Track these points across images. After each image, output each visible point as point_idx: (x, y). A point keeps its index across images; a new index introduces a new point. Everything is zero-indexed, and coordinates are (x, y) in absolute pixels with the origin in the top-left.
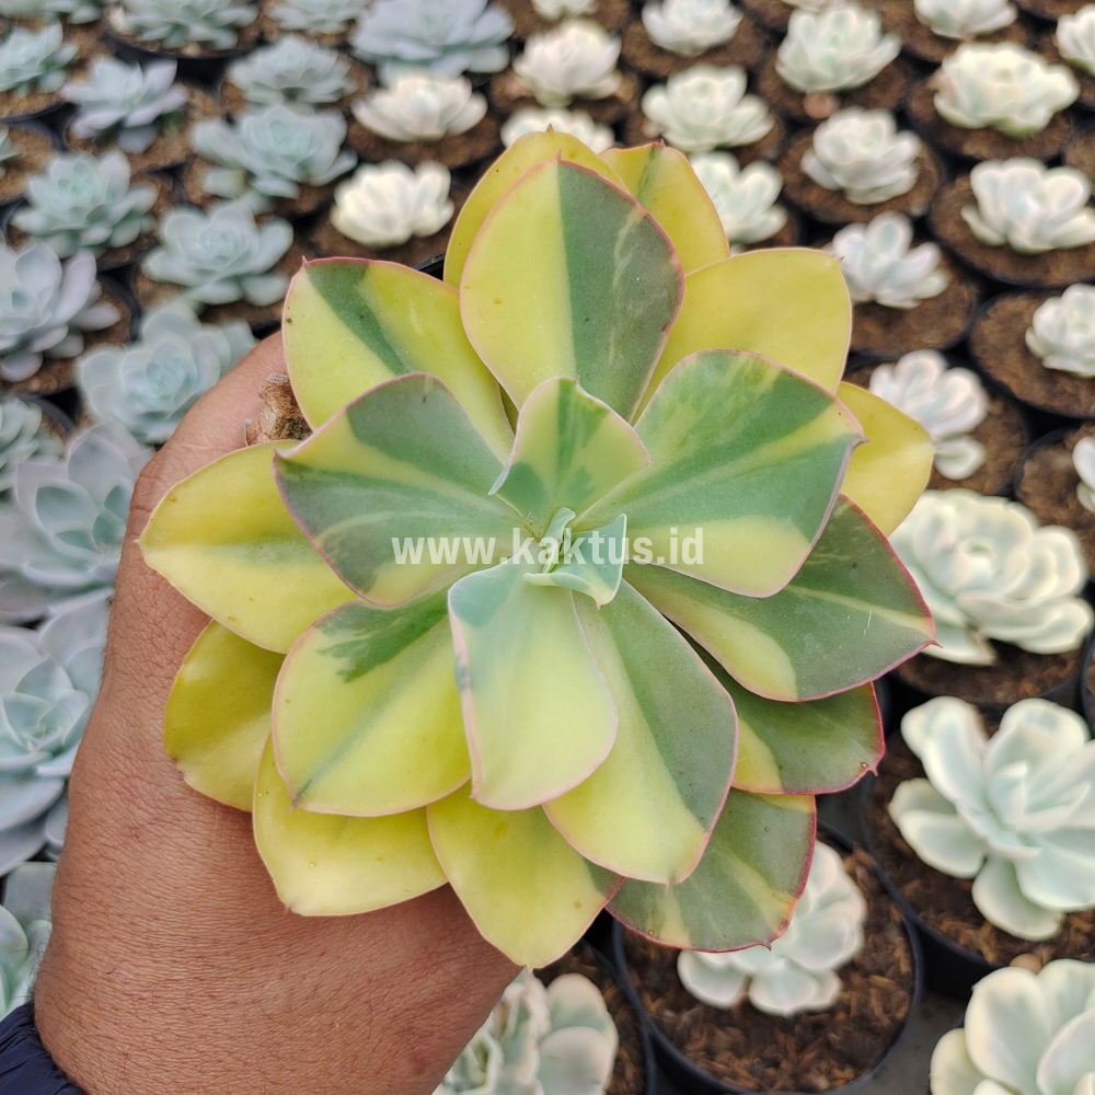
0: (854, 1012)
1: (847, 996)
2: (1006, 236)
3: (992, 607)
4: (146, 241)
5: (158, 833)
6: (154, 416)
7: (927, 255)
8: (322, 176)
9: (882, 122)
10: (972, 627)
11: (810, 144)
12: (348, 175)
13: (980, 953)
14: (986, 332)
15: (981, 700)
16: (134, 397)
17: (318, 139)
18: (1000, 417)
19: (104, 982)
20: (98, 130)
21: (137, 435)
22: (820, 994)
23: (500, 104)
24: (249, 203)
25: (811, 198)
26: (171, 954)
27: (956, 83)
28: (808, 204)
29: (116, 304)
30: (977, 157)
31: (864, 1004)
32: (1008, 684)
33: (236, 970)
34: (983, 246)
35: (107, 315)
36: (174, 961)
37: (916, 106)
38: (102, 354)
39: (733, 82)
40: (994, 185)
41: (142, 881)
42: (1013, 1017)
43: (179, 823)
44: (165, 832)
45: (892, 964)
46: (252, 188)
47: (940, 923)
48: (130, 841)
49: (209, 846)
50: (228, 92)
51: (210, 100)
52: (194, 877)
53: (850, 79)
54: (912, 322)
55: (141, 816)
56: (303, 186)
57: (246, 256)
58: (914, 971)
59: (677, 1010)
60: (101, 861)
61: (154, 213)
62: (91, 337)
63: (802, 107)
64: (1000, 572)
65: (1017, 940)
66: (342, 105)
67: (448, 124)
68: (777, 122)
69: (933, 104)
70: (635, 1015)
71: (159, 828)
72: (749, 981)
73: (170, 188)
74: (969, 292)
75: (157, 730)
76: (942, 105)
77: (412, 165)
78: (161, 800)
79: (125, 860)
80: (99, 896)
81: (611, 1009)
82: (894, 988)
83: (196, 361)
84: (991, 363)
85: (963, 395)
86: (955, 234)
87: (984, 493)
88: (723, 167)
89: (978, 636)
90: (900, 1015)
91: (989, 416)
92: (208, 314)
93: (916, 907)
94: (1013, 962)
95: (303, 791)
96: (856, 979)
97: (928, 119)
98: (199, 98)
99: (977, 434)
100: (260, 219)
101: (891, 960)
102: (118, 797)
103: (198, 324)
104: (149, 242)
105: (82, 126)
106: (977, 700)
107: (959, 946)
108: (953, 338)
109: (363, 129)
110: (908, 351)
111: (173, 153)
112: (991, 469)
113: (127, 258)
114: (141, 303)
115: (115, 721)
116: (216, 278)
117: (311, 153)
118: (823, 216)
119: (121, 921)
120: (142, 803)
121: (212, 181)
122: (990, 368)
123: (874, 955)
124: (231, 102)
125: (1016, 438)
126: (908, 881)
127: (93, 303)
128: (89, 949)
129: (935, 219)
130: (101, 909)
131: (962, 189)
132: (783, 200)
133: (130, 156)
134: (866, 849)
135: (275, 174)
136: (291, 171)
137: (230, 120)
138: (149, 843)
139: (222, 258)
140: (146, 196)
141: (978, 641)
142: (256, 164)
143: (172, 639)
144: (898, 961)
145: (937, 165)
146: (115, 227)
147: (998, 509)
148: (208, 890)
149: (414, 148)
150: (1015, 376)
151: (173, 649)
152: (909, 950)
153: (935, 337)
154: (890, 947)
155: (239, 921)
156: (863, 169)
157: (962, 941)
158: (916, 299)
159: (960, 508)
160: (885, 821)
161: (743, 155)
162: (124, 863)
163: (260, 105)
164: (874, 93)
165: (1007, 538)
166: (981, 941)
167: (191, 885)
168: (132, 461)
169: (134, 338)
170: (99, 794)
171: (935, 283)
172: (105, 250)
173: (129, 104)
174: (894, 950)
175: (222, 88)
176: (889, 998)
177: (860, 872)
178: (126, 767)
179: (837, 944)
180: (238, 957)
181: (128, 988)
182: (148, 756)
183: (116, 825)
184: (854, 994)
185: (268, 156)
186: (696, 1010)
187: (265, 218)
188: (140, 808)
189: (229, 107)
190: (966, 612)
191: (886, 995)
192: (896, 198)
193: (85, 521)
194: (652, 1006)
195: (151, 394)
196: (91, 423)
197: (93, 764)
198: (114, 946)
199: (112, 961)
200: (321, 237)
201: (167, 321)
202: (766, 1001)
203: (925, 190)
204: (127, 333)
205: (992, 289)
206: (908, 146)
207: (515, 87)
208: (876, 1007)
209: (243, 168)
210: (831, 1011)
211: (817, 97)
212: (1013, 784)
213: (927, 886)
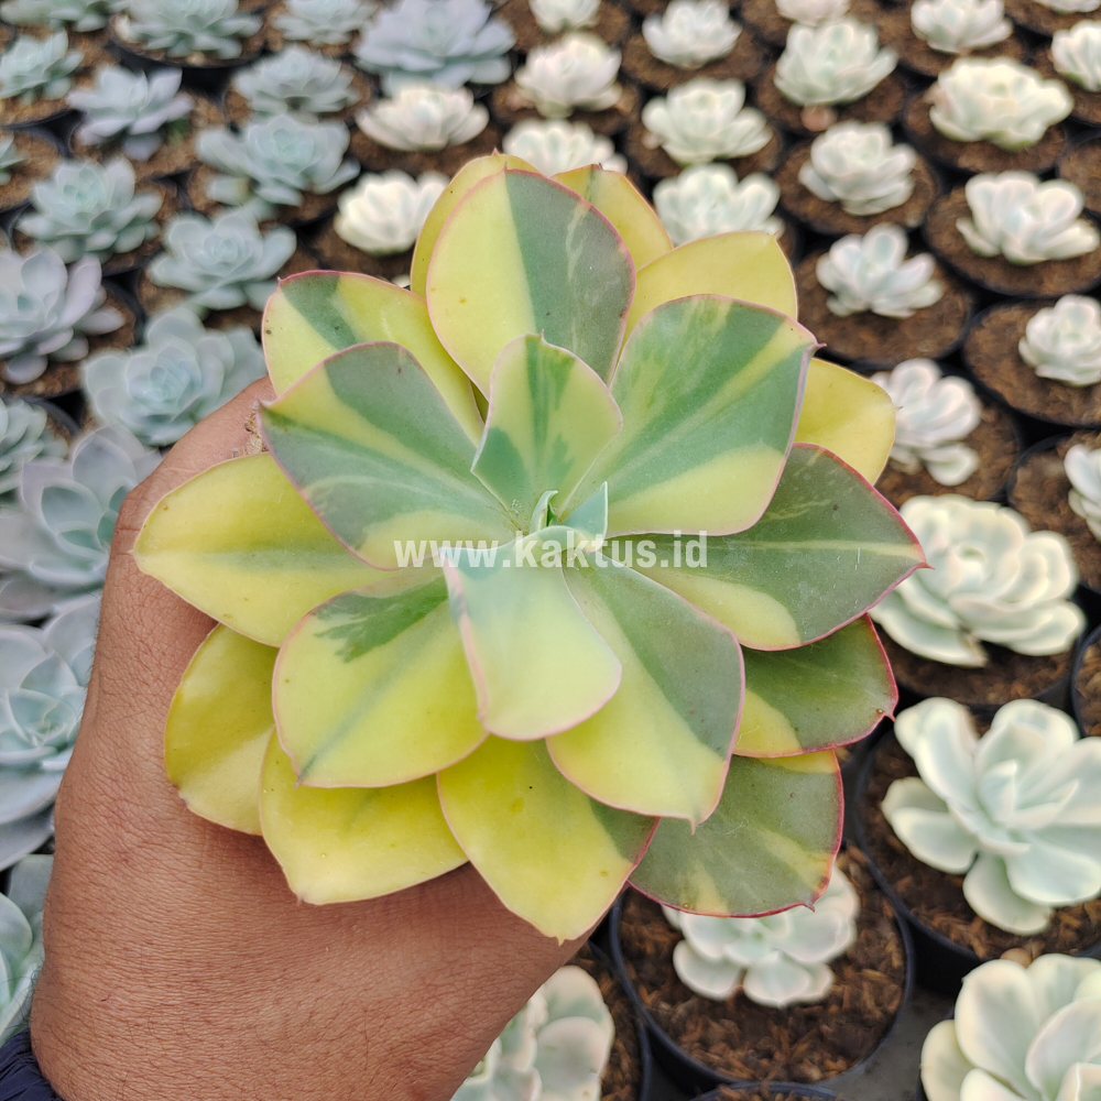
0: (846, 1005)
1: (839, 989)
2: (1000, 248)
3: (984, 609)
4: (150, 247)
5: (147, 856)
6: (158, 419)
7: (923, 265)
8: (326, 184)
9: (878, 135)
10: (964, 630)
11: (807, 157)
12: (352, 184)
13: (971, 948)
14: (980, 341)
15: (974, 701)
16: (139, 400)
17: (320, 148)
18: (994, 425)
19: (100, 1009)
20: (103, 138)
21: (142, 437)
22: (814, 986)
23: (502, 115)
24: (252, 211)
25: (808, 209)
26: (166, 979)
27: (951, 97)
28: (806, 215)
29: (120, 309)
30: (972, 169)
31: (856, 997)
32: (1000, 686)
33: (231, 994)
34: (977, 257)
35: (111, 320)
36: (169, 986)
37: (912, 119)
38: (106, 357)
39: (732, 94)
40: (989, 197)
41: (134, 906)
42: (1002, 1009)
43: (168, 845)
44: (154, 854)
45: (883, 959)
46: (256, 195)
47: (932, 918)
48: (119, 865)
49: (200, 868)
50: (232, 101)
51: (214, 109)
52: (187, 899)
53: (847, 93)
54: (907, 331)
55: (130, 840)
56: (307, 194)
57: (250, 262)
58: (905, 965)
59: (673, 1002)
60: (92, 887)
61: (159, 220)
62: (96, 341)
63: (800, 120)
64: (992, 576)
65: (1007, 935)
66: (345, 115)
67: (450, 135)
68: (775, 134)
69: (929, 117)
70: (631, 1007)
71: (149, 851)
72: (744, 973)
73: (175, 195)
74: (963, 302)
75: (145, 750)
76: (937, 117)
77: (415, 175)
78: (150, 822)
79: (116, 884)
80: (91, 923)
81: (608, 1000)
82: (886, 981)
83: (200, 366)
84: (984, 372)
85: (956, 404)
86: (950, 245)
87: (976, 498)
88: (722, 178)
89: (970, 638)
90: (892, 1008)
91: (982, 423)
92: (213, 319)
93: (908, 903)
94: (1003, 956)
95: (308, 767)
96: (849, 972)
97: (924, 133)
98: (204, 107)
99: (970, 441)
100: (263, 226)
101: (883, 954)
102: (106, 822)
103: (202, 329)
104: (154, 248)
105: (87, 133)
106: (969, 701)
107: (950, 941)
108: (948, 347)
109: (366, 138)
110: (903, 359)
111: (178, 160)
112: (984, 475)
113: (131, 263)
114: (145, 307)
115: (102, 744)
116: (219, 284)
117: (314, 162)
118: (819, 227)
119: (115, 947)
120: (131, 826)
121: (216, 189)
122: (983, 376)
123: (866, 949)
124: (235, 110)
125: (1009, 446)
126: (902, 877)
127: (98, 308)
128: (83, 976)
129: (930, 230)
130: (94, 935)
131: (957, 201)
132: (780, 211)
133: (134, 163)
134: (859, 846)
135: (279, 182)
136: (294, 179)
137: (234, 129)
138: (139, 867)
139: (226, 264)
140: (150, 203)
141: (971, 644)
142: (260, 172)
143: (158, 655)
144: (890, 955)
145: (933, 178)
146: (120, 232)
147: (990, 514)
148: (200, 912)
149: (415, 159)
150: (1009, 385)
151: (159, 665)
152: (901, 945)
153: (929, 346)
154: (882, 942)
155: (232, 944)
156: (860, 181)
157: (953, 936)
158: (911, 309)
159: (953, 513)
160: (878, 819)
161: (741, 166)
162: (115, 889)
163: (264, 114)
164: (871, 107)
165: (999, 542)
166: (971, 936)
167: (184, 907)
168: (137, 464)
169: (139, 343)
170: (86, 820)
171: (930, 294)
172: (110, 255)
173: (134, 112)
174: (885, 945)
175: (226, 97)
176: (881, 992)
177: (853, 869)
178: (113, 790)
179: (830, 937)
180: (232, 980)
181: (123, 1014)
182: (136, 777)
183: (105, 849)
184: (847, 987)
185: (272, 165)
186: (691, 1002)
187: (269, 226)
188: (129, 832)
189: (232, 116)
190: (959, 616)
191: (878, 988)
192: (892, 210)
193: (91, 522)
194: (648, 999)
195: (155, 398)
196: (95, 425)
197: (81, 790)
198: (108, 972)
199: (107, 988)
200: (325, 245)
201: (172, 326)
202: (759, 992)
203: (921, 202)
204: (131, 338)
205: (986, 300)
206: (904, 158)
207: (517, 99)
208: (868, 1000)
209: (247, 176)
210: (823, 1003)
211: (814, 110)
212: (1004, 782)
213: (919, 882)
